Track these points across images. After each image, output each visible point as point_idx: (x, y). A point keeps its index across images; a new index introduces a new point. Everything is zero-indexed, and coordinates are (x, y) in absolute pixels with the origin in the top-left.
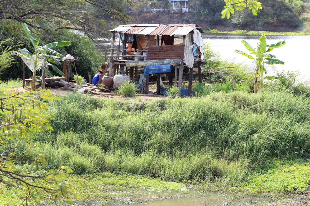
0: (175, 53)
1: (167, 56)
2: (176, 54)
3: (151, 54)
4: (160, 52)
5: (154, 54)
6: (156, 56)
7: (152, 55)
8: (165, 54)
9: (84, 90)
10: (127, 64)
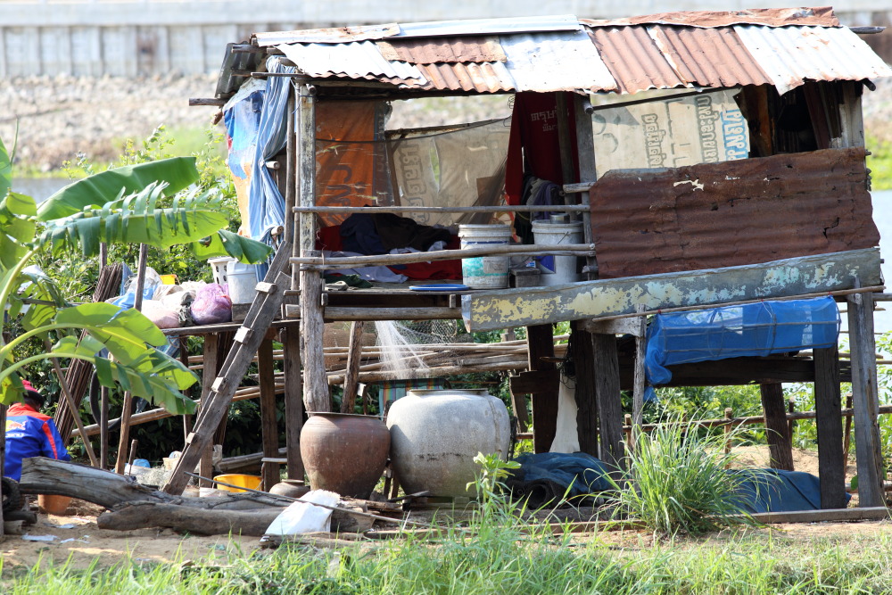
0: (801, 210)
1: (747, 235)
2: (806, 217)
3: (615, 227)
4: (686, 215)
5: (645, 226)
6: (657, 241)
7: (627, 234)
8: (720, 225)
9: (328, 512)
10: (481, 309)
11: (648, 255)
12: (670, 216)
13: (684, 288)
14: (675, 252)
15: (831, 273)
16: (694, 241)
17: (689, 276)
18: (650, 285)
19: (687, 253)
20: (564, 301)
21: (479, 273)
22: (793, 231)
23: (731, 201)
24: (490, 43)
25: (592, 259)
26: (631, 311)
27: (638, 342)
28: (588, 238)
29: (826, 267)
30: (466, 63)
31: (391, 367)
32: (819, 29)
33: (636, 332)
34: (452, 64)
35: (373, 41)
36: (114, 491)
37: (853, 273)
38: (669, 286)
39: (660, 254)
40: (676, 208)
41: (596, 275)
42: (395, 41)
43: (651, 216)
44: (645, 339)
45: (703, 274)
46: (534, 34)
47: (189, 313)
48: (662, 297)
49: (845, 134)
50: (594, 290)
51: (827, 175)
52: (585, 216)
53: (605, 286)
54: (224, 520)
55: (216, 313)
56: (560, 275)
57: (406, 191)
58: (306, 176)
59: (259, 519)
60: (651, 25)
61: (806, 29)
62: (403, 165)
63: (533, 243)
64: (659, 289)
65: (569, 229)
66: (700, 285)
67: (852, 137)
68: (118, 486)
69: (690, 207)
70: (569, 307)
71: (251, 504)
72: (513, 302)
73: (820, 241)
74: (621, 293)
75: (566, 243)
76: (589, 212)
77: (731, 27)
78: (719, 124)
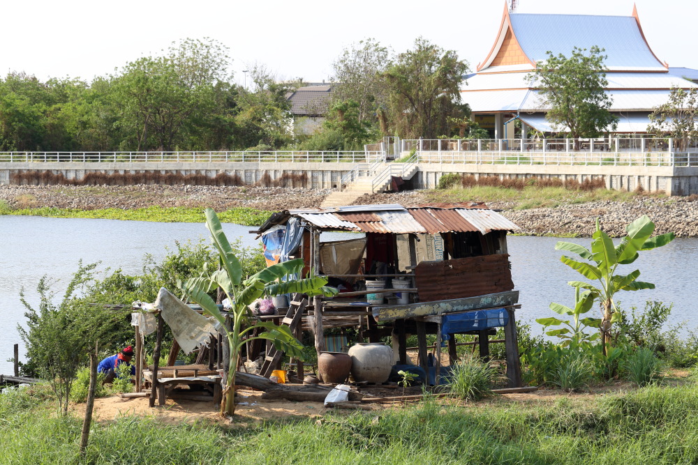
0: (487, 276)
1: (469, 285)
2: (489, 279)
3: (424, 283)
4: (448, 278)
5: (434, 282)
6: (439, 287)
7: (428, 285)
8: (460, 281)
9: (347, 393)
10: (383, 313)
11: (436, 293)
12: (443, 278)
13: (453, 305)
14: (445, 291)
15: (502, 300)
16: (452, 287)
17: (454, 301)
18: (441, 304)
19: (450, 292)
20: (411, 310)
21: (374, 299)
22: (485, 283)
23: (463, 272)
24: (374, 214)
25: (416, 294)
26: (435, 314)
27: (439, 325)
28: (414, 286)
29: (500, 297)
30: (369, 222)
31: (310, 326)
32: (483, 210)
33: (439, 322)
34: (364, 222)
35: (332, 213)
36: (265, 384)
37: (509, 299)
38: (448, 304)
39: (440, 292)
40: (443, 276)
41: (418, 300)
42: (340, 213)
43: (437, 278)
44: (441, 325)
45: (460, 300)
46: (388, 211)
47: (259, 311)
48: (445, 308)
49: (501, 249)
50: (422, 306)
51: (496, 263)
52: (413, 278)
53: (426, 305)
54: (308, 396)
55: (269, 310)
56: (403, 300)
57: (324, 264)
58: (316, 264)
59: (321, 395)
60: (427, 208)
61: (478, 210)
62: (323, 255)
63: (392, 288)
64: (444, 306)
65: (407, 283)
66: (458, 304)
67: (503, 249)
68: (266, 382)
69: (449, 275)
70: (413, 312)
71: (314, 389)
72: (393, 310)
73: (494, 287)
74: (431, 307)
75: (406, 288)
76: (415, 277)
77: (454, 209)
78: (433, 241)
